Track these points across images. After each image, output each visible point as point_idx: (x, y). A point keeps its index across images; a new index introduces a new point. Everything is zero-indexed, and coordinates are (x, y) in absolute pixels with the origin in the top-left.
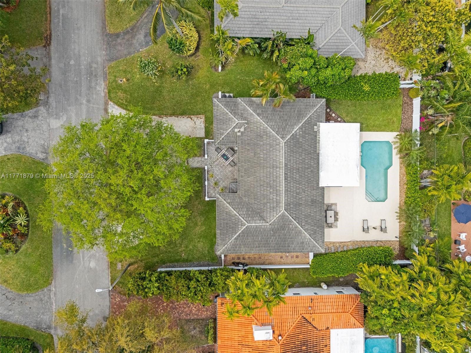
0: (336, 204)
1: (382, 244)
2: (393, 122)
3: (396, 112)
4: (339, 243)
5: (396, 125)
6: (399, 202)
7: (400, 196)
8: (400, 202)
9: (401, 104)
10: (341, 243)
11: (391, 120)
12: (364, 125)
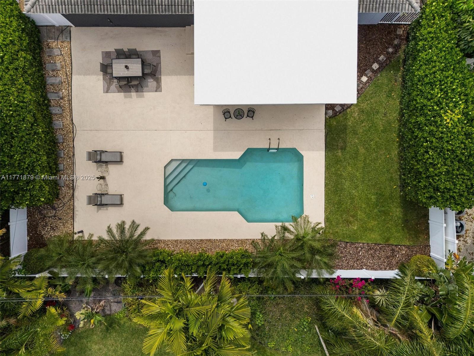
0: (158, 89)
1: (66, 200)
2: (348, 222)
3: (372, 230)
4: (70, 95)
5: (342, 229)
6: (162, 238)
7: (176, 241)
8: (164, 242)
9: (391, 242)
10: (70, 101)
11: (353, 216)
12: (340, 154)
